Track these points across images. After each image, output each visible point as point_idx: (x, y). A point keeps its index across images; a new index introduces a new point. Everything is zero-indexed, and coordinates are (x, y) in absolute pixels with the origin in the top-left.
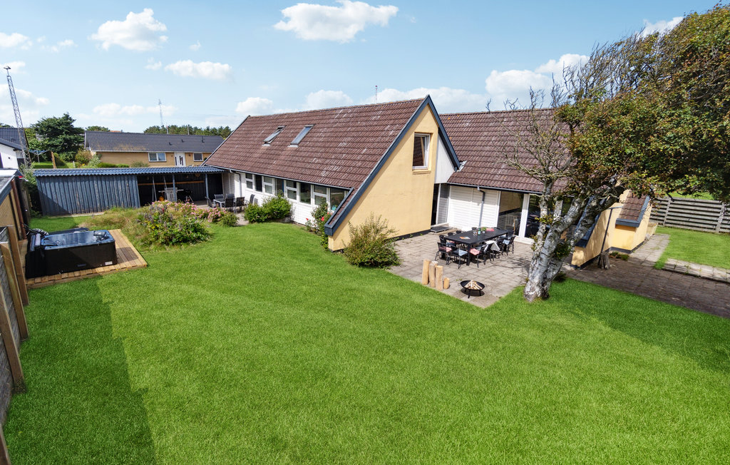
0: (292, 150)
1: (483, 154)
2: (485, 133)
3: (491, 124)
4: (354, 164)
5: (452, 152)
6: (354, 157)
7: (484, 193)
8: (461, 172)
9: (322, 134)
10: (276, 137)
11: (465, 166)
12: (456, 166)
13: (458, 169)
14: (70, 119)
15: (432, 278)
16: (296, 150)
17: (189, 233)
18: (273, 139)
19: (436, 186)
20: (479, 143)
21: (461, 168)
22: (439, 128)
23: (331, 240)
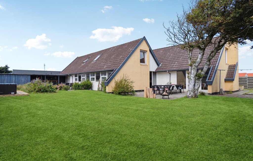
0: (93, 63)
1: (168, 60)
2: (169, 53)
3: (171, 50)
4: (117, 61)
5: (156, 59)
6: (117, 59)
7: (170, 74)
8: (160, 67)
9: (105, 56)
10: (88, 60)
11: (161, 65)
12: (158, 65)
13: (159, 66)
14: (8, 67)
15: (148, 94)
16: (95, 63)
17: (49, 89)
18: (86, 62)
19: (151, 72)
20: (167, 57)
21: (160, 66)
22: (150, 49)
23: (107, 87)
